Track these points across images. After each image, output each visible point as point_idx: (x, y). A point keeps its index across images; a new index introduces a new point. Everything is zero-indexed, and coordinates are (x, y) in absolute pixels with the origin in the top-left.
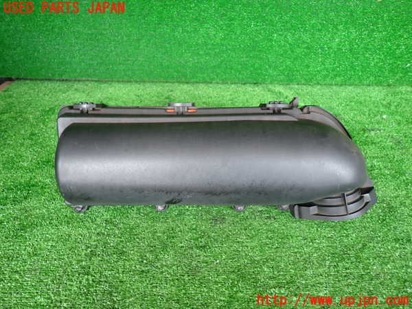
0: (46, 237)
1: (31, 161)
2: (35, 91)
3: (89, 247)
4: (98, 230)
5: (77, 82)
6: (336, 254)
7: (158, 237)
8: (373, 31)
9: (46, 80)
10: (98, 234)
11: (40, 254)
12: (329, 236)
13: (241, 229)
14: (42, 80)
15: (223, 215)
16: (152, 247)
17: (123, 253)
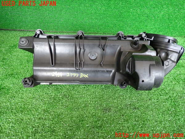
0: (9, 120)
1: (2, 74)
2: (6, 36)
3: (34, 127)
4: (40, 116)
5: (28, 32)
6: (175, 131)
7: (74, 120)
8: (181, 8)
9: (12, 30)
10: (39, 118)
11: (5, 132)
12: (169, 119)
13: (120, 115)
14: (10, 30)
15: (110, 107)
16: (71, 127)
17: (54, 131)
